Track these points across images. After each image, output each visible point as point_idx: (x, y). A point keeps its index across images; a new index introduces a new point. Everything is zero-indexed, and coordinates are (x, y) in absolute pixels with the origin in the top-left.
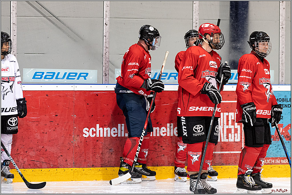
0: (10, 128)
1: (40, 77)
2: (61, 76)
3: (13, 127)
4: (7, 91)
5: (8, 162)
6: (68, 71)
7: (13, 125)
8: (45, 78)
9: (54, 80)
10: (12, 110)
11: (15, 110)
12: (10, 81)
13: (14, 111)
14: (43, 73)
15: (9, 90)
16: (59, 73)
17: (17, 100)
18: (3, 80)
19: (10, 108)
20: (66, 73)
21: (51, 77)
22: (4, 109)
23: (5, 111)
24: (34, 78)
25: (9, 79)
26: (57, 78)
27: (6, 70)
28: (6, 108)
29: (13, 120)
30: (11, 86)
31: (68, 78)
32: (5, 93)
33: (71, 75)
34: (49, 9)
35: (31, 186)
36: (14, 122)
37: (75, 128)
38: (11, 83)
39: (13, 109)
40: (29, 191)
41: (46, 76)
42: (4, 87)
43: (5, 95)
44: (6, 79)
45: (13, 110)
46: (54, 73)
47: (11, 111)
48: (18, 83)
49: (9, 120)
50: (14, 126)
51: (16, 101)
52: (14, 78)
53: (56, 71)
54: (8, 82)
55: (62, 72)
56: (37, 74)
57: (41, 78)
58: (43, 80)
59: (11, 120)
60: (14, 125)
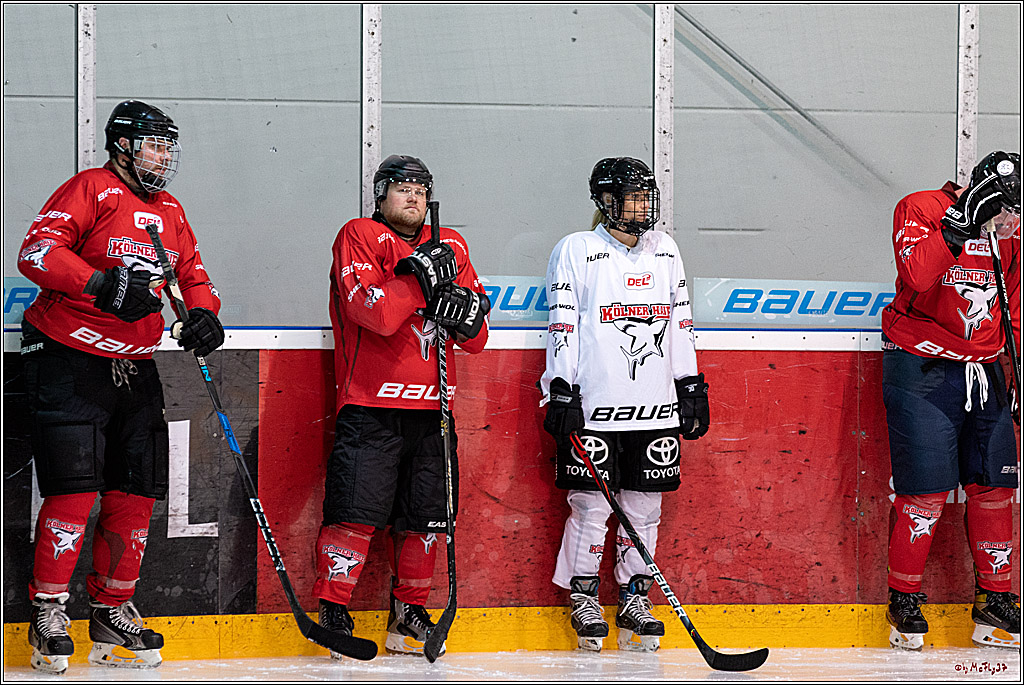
0: (656, 474)
1: (747, 305)
2: (816, 303)
3: (663, 468)
4: (645, 352)
5: (645, 581)
6: (841, 288)
7: (662, 461)
8: (766, 309)
9: (794, 317)
10: (660, 412)
11: (669, 414)
12: (654, 320)
13: (667, 417)
14: (759, 294)
15: (651, 347)
16: (810, 294)
17: (676, 381)
18: (632, 316)
19: (655, 408)
20: (832, 295)
21: (784, 306)
22: (634, 409)
23: (639, 418)
24: (729, 308)
25: (651, 312)
26: (803, 310)
27: (644, 284)
28: (643, 408)
29: (663, 445)
30: (656, 336)
31: (839, 311)
32: (639, 357)
33: (850, 299)
34: (777, 85)
35: (719, 661)
36: (666, 454)
37: (863, 473)
38: (657, 327)
39: (664, 409)
40: (712, 676)
41: (769, 302)
42: (635, 338)
43: (638, 365)
44: (642, 311)
45: (662, 415)
46: (795, 294)
47: (659, 417)
48: (681, 325)
49: (652, 446)
50: (667, 467)
51: (673, 385)
52: (668, 308)
53: (802, 287)
54: (649, 322)
55: (821, 290)
56: (740, 296)
57: (752, 310)
58: (758, 316)
59: (658, 445)
60: (666, 461)
